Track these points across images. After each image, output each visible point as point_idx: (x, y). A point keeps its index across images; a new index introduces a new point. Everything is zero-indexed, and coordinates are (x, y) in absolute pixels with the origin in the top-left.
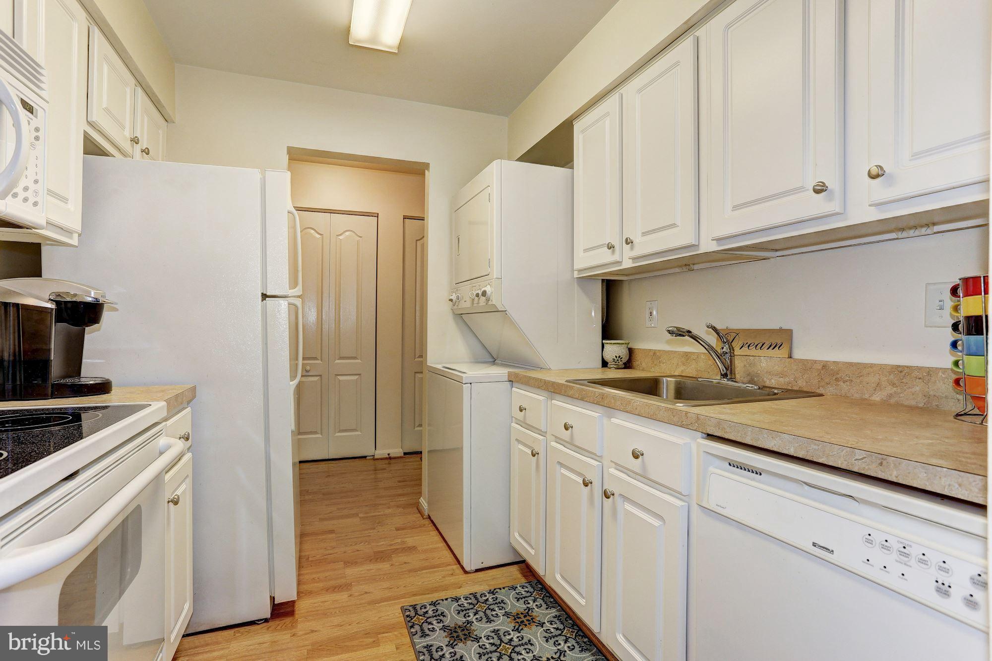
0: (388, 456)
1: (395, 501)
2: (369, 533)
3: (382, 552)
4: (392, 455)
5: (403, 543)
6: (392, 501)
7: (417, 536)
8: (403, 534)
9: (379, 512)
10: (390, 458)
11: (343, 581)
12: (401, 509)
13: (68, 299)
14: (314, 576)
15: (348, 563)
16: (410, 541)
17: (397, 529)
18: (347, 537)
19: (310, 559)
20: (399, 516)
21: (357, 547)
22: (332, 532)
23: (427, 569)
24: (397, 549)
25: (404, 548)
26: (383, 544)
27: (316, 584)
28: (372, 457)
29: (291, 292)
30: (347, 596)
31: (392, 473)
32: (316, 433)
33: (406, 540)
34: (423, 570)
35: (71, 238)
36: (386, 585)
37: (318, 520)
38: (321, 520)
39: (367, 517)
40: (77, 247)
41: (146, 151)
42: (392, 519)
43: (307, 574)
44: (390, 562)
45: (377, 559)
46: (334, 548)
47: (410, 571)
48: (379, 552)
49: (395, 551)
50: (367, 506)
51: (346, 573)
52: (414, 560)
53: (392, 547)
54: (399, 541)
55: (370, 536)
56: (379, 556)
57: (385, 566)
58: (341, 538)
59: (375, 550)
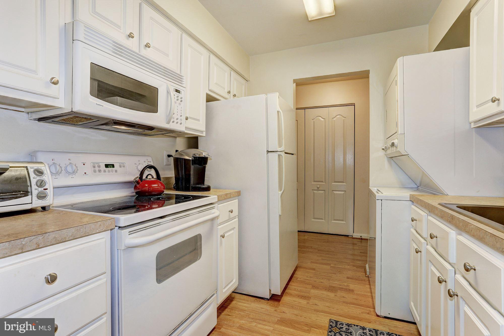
0: (360, 237)
1: (354, 263)
2: (332, 275)
3: (334, 287)
4: (363, 237)
5: (348, 286)
6: (352, 262)
7: (357, 285)
8: (350, 281)
9: (342, 266)
10: (362, 239)
11: (308, 294)
12: (355, 268)
13: (198, 156)
14: (296, 288)
15: (314, 287)
16: (352, 286)
17: (348, 278)
18: (320, 274)
19: (298, 279)
20: (352, 271)
21: (322, 281)
22: (314, 269)
23: (355, 305)
24: (342, 288)
25: (346, 289)
26: (336, 283)
27: (295, 292)
28: (352, 237)
29: (279, 149)
30: (306, 302)
31: (359, 247)
32: (322, 219)
33: (350, 285)
34: (352, 304)
35: (202, 134)
36: (328, 304)
37: (310, 262)
38: (312, 262)
39: (334, 267)
40: (205, 136)
41: (235, 96)
42: (347, 272)
43: (294, 285)
44: (336, 294)
45: (330, 290)
46: (311, 277)
47: (344, 302)
48: (332, 287)
49: (341, 289)
50: (337, 261)
51: (311, 292)
52: (349, 297)
53: (341, 287)
54: (346, 284)
55: (331, 277)
56: (332, 289)
57: (332, 295)
58: (317, 274)
59: (330, 285)
